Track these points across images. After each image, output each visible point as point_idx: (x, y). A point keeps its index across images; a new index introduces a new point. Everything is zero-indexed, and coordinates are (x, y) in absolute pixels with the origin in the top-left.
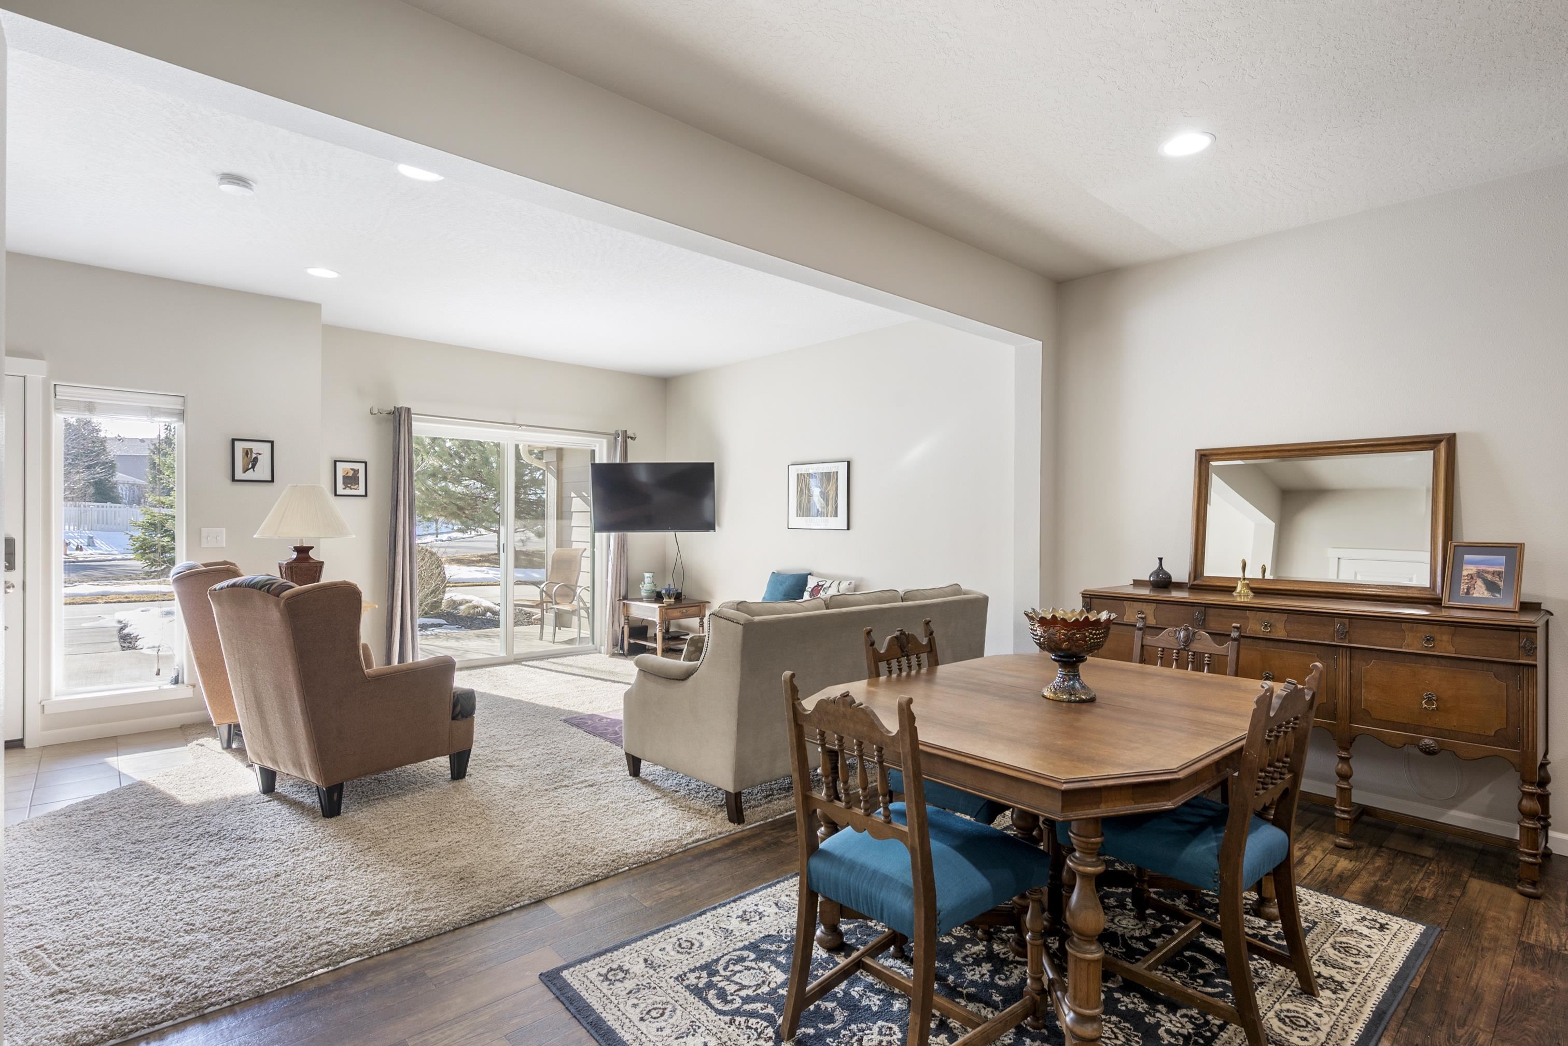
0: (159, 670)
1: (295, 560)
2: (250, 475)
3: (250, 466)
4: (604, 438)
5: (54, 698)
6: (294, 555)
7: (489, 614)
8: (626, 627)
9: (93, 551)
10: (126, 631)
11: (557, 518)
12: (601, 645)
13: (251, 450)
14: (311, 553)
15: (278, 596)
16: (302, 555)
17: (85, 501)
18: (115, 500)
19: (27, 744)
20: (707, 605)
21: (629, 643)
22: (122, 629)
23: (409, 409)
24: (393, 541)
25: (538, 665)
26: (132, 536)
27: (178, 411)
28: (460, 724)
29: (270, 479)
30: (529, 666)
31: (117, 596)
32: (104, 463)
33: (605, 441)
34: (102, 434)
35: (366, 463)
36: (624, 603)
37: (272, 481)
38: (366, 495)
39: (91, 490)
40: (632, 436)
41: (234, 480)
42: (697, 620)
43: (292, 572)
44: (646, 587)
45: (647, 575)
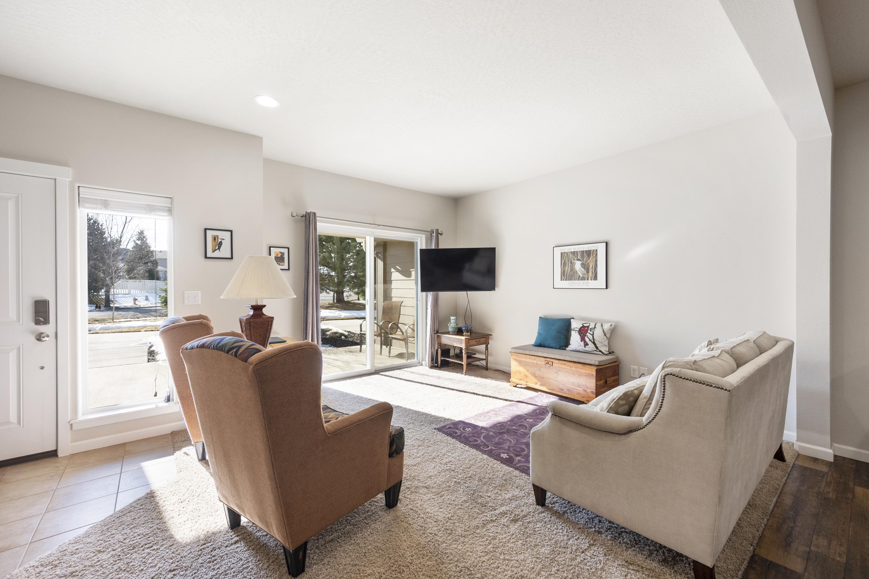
0: (156, 393)
1: (253, 316)
2: (217, 254)
3: (217, 248)
4: (424, 234)
5: (81, 417)
6: (251, 312)
7: (343, 337)
8: (439, 350)
9: (148, 303)
10: (152, 349)
11: (384, 283)
12: (422, 360)
13: (218, 236)
14: (265, 311)
15: (246, 361)
16: (258, 312)
17: (144, 279)
18: (158, 279)
19: (60, 454)
20: (490, 336)
21: (441, 360)
22: (151, 347)
23: (315, 213)
24: (306, 299)
25: (386, 374)
26: (160, 296)
27: (167, 209)
28: (395, 460)
29: (230, 257)
30: (385, 375)
31: (151, 327)
32: (151, 261)
33: (424, 236)
34: (152, 249)
35: (288, 248)
36: (438, 336)
37: (232, 258)
38: (289, 269)
39: (147, 274)
40: (441, 233)
41: (206, 257)
42: (484, 346)
43: (250, 326)
44: (452, 325)
45: (452, 318)
